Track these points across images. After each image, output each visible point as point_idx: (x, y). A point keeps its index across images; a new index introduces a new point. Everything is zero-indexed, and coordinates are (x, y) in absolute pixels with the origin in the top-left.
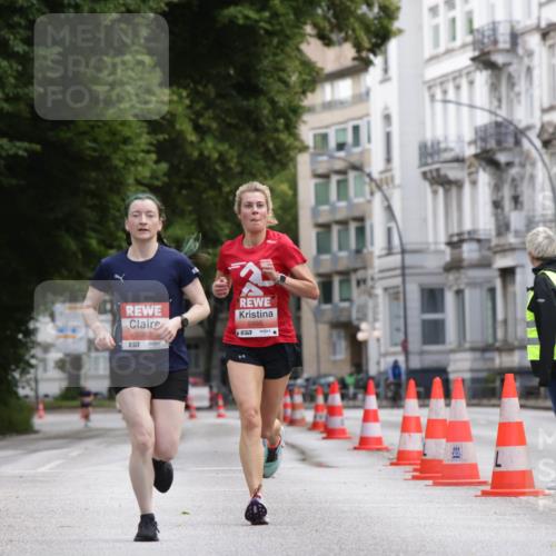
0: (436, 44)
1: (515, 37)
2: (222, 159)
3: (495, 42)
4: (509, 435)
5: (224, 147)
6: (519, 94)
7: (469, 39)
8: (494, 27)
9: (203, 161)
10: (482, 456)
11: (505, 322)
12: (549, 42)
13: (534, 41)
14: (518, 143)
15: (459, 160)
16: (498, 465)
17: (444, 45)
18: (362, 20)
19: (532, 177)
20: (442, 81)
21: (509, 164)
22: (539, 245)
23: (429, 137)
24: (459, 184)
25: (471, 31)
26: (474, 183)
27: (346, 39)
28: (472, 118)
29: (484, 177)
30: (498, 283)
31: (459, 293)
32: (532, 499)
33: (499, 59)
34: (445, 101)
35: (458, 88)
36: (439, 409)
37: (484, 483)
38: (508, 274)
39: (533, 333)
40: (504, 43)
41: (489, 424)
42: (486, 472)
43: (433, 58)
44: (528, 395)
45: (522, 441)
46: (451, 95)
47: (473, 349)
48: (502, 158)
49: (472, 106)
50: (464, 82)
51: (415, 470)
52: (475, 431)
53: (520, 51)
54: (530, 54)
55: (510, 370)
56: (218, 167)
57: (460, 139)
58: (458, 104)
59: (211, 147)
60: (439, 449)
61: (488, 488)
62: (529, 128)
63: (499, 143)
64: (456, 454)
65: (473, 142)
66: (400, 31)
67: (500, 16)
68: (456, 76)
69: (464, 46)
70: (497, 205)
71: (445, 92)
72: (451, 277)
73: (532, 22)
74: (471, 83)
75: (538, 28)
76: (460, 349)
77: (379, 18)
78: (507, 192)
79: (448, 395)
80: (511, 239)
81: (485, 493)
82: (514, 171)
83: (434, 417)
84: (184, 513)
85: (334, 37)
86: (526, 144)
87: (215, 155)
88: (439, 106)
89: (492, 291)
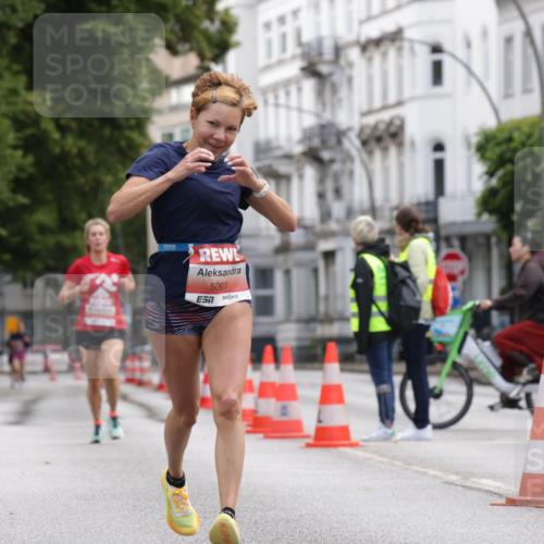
0: (269, 54)
1: (338, 50)
2: (81, 154)
3: (320, 54)
4: (330, 395)
5: (82, 143)
6: (340, 100)
7: (298, 51)
8: (320, 41)
9: (64, 156)
10: (307, 414)
11: (327, 298)
12: (368, 54)
13: (354, 54)
14: (339, 142)
15: (288, 157)
16: (320, 421)
17: (276, 56)
18: (205, 33)
19: (351, 173)
20: (274, 88)
21: (332, 161)
22: (361, 231)
23: (262, 136)
24: (288, 178)
25: (300, 44)
26: (301, 177)
27: (191, 49)
28: (300, 119)
29: (310, 172)
30: (321, 264)
31: (287, 272)
32: (349, 450)
33: (324, 69)
34: (277, 105)
35: (288, 94)
36: (269, 373)
37: (308, 436)
38: (329, 256)
39: (354, 308)
40: (328, 54)
41: (313, 385)
42: (310, 426)
43: (268, 68)
44: (346, 360)
45: (340, 400)
46: (282, 100)
47: (299, 321)
48: (326, 155)
49: (300, 110)
50: (293, 89)
51: (249, 425)
52: (300, 392)
53: (342, 62)
54: (351, 65)
55: (332, 339)
56: (77, 161)
57: (289, 138)
58: (288, 107)
59: (72, 144)
60: (269, 408)
61: (311, 441)
62: (349, 129)
63: (324, 142)
64: (284, 411)
65: (301, 141)
66: (237, 44)
67: (325, 32)
68: (286, 83)
69: (294, 58)
70: (321, 196)
71: (276, 97)
72: (281, 258)
73: (352, 37)
74: (300, 90)
75: (357, 43)
76: (287, 320)
77: (220, 32)
78: (329, 185)
79: (277, 360)
80: (333, 226)
81: (309, 445)
82: (336, 167)
83: (266, 380)
84: (47, 463)
85: (180, 47)
86: (346, 144)
87: (75, 151)
88: (271, 110)
89: (315, 271)
